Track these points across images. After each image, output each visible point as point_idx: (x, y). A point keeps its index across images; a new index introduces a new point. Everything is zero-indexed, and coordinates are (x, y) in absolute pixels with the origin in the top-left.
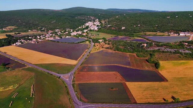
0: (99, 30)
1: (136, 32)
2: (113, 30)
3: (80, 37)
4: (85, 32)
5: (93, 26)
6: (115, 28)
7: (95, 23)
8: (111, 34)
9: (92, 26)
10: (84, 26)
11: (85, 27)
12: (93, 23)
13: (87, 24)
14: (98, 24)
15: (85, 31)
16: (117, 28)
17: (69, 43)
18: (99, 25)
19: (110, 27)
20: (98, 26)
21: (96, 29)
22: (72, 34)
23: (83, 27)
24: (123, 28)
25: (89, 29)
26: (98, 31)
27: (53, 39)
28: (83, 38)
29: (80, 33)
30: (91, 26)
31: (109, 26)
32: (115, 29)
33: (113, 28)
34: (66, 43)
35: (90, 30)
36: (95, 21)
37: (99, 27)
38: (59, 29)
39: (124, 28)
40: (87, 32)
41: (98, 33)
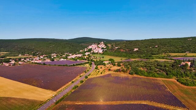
1: (155, 53)
2: (123, 52)
3: (78, 60)
4: (87, 55)
5: (97, 48)
6: (125, 50)
7: (99, 46)
8: (120, 56)
9: (95, 48)
10: (86, 49)
11: (87, 50)
12: (97, 45)
13: (90, 47)
14: (103, 47)
15: (87, 54)
16: (127, 50)
17: (60, 65)
18: (105, 47)
19: (119, 49)
21: (101, 51)
22: (69, 57)
23: (85, 51)
24: (135, 50)
25: (92, 52)
26: (103, 54)
27: (41, 62)
28: (82, 60)
29: (80, 55)
30: (94, 49)
31: (117, 48)
32: (124, 51)
33: (122, 50)
34: (55, 65)
35: (94, 53)
36: (100, 44)
37: (105, 50)
38: (56, 53)
39: (137, 49)
40: (88, 55)
41: (103, 56)
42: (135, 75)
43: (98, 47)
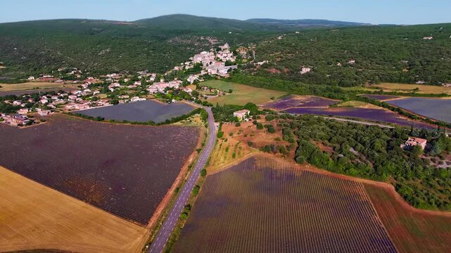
0: (233, 77)
2: (275, 76)
3: (173, 101)
4: (192, 82)
5: (214, 62)
6: (280, 70)
7: (219, 56)
8: (270, 87)
9: (211, 63)
10: (187, 63)
11: (192, 67)
12: (215, 54)
13: (197, 59)
14: (227, 59)
15: (191, 79)
16: (286, 70)
17: (135, 123)
18: (233, 60)
19: (265, 66)
20: (228, 63)
21: (224, 71)
22: (152, 89)
23: (187, 68)
24: (305, 70)
25: (203, 73)
26: (229, 80)
27: (88, 108)
28: (184, 101)
29: (175, 84)
30: (207, 65)
31: (261, 63)
32: (279, 72)
33: (273, 70)
34: (125, 122)
35: (207, 77)
36: (220, 49)
37: (233, 67)
39: (309, 70)
40: (195, 82)
41: (231, 86)
42: (308, 167)
43: (217, 59)
